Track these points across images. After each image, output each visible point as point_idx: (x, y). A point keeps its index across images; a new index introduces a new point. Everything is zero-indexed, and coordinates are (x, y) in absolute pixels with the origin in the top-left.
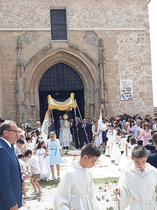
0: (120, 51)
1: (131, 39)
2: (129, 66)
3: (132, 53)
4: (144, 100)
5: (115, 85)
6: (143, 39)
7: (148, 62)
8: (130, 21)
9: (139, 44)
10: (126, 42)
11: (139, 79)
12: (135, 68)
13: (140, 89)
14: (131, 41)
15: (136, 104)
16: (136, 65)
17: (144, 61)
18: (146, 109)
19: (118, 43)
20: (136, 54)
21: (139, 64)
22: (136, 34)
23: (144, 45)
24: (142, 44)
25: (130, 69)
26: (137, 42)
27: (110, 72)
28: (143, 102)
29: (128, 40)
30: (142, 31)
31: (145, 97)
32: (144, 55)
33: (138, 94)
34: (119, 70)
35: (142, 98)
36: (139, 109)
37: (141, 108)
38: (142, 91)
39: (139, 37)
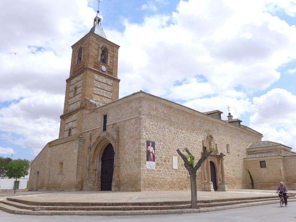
0: (127, 133)
1: (132, 124)
2: (130, 141)
3: (132, 132)
5: (123, 155)
7: (139, 137)
8: (132, 113)
9: (135, 126)
11: (135, 150)
12: (133, 143)
14: (132, 125)
15: (132, 167)
16: (133, 141)
17: (137, 137)
18: (137, 170)
19: (126, 128)
20: (133, 133)
21: (135, 140)
22: (134, 120)
23: (138, 126)
25: (131, 144)
26: (134, 125)
27: (121, 147)
28: (136, 165)
29: (130, 125)
30: (137, 117)
31: (137, 162)
32: (137, 133)
33: (133, 160)
34: (126, 145)
35: (135, 163)
36: (134, 170)
37: (135, 169)
38: (136, 158)
39: (136, 122)
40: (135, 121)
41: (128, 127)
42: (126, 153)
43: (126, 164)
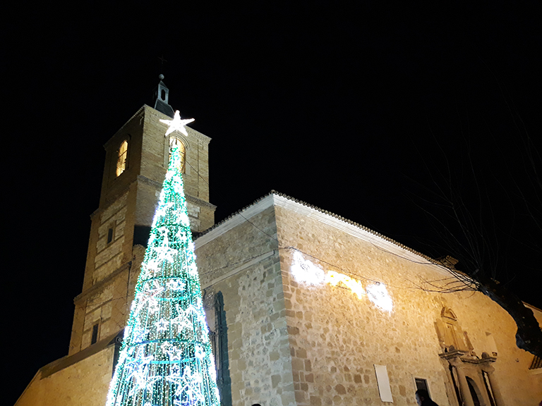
0: (243, 306)
1: (255, 279)
2: (255, 328)
3: (258, 302)
4: (279, 392)
5: (238, 371)
6: (270, 271)
7: (280, 312)
9: (266, 284)
10: (249, 286)
11: (270, 349)
12: (264, 330)
13: (272, 371)
14: (256, 282)
16: (264, 324)
17: (274, 312)
19: (239, 294)
20: (262, 303)
21: (269, 319)
22: (261, 266)
23: (273, 281)
24: (269, 282)
25: (258, 334)
26: (262, 281)
28: (279, 397)
29: (252, 282)
30: (269, 258)
31: (281, 385)
32: (274, 299)
33: (271, 383)
34: (243, 340)
35: (276, 389)
38: (276, 374)
39: (266, 270)
40: (265, 267)
41: (246, 288)
42: (247, 364)
43: (249, 397)
